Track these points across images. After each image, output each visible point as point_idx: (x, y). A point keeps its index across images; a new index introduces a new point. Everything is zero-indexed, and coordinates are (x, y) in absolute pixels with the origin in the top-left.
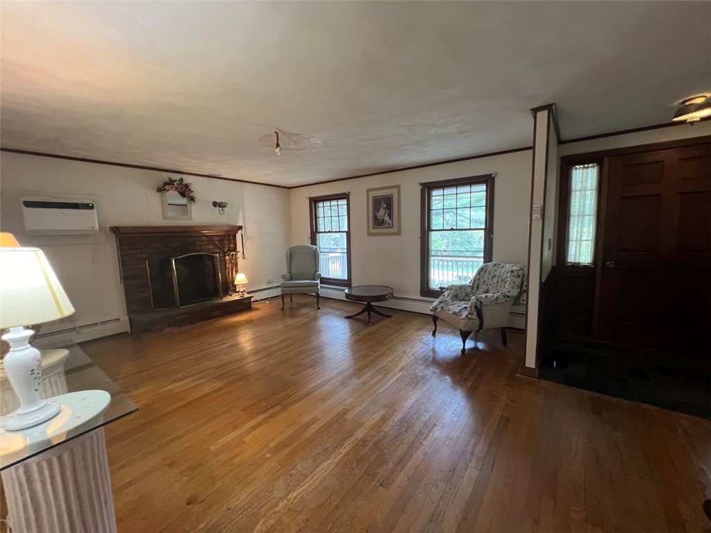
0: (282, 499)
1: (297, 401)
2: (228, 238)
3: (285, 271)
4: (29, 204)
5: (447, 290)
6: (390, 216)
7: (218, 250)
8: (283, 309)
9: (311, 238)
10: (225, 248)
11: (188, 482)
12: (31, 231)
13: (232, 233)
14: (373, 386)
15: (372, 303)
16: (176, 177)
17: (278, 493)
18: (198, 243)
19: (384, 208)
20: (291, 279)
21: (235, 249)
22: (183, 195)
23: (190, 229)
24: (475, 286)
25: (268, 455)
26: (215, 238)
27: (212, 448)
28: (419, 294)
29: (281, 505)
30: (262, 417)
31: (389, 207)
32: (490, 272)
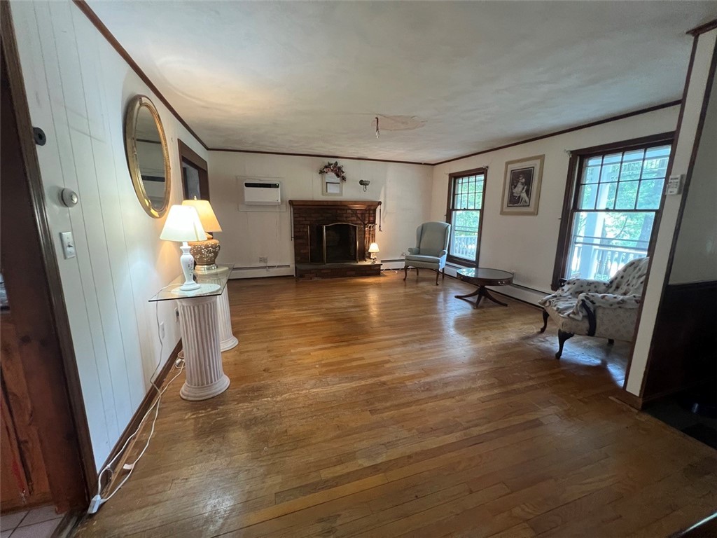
0: (307, 389)
1: (360, 344)
2: (369, 211)
3: (414, 246)
4: (248, 185)
5: (569, 283)
6: (528, 192)
7: (359, 222)
8: (405, 280)
9: (447, 215)
10: (365, 220)
11: (271, 361)
12: (248, 202)
13: (372, 208)
14: (428, 353)
15: (486, 287)
16: (333, 161)
17: (306, 386)
18: (345, 215)
19: (522, 184)
20: (419, 254)
21: (374, 222)
22: (338, 176)
23: (339, 204)
24: (614, 286)
25: (317, 366)
26: (358, 212)
27: (292, 351)
28: (550, 287)
29: (304, 392)
30: (329, 345)
31: (528, 183)
32: (640, 269)
